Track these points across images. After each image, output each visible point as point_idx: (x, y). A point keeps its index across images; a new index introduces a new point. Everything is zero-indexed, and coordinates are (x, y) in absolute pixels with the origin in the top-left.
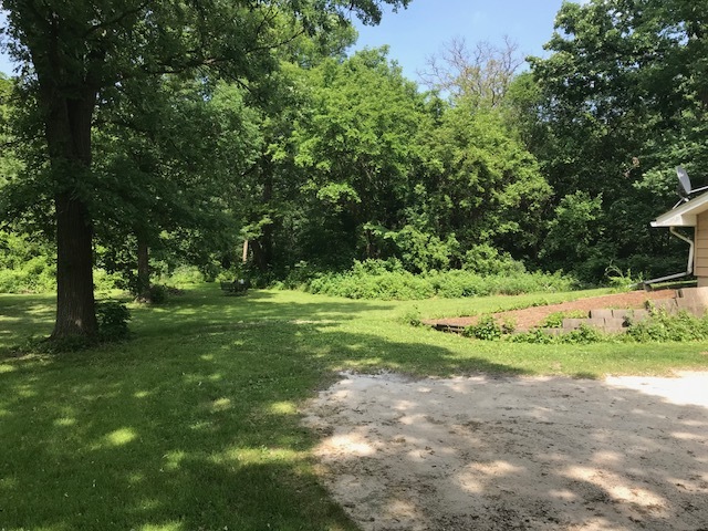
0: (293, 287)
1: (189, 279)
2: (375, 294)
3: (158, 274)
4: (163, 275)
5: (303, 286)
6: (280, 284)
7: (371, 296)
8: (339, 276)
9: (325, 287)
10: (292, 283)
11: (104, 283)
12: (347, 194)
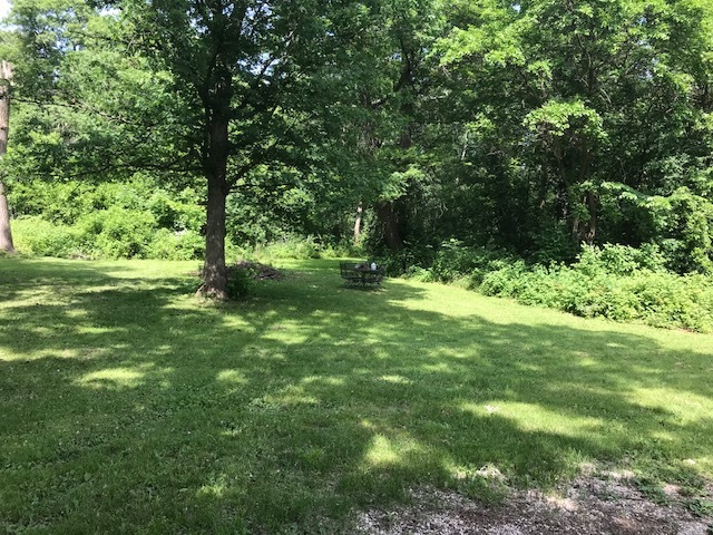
0: (445, 280)
1: (291, 253)
2: (633, 312)
3: (253, 244)
4: (258, 245)
5: (466, 280)
6: (425, 273)
7: (625, 317)
8: (540, 270)
9: (510, 286)
10: (446, 272)
11: (181, 252)
12: (585, 119)
